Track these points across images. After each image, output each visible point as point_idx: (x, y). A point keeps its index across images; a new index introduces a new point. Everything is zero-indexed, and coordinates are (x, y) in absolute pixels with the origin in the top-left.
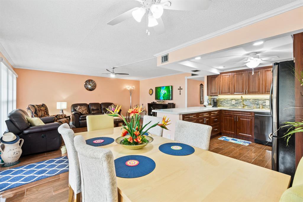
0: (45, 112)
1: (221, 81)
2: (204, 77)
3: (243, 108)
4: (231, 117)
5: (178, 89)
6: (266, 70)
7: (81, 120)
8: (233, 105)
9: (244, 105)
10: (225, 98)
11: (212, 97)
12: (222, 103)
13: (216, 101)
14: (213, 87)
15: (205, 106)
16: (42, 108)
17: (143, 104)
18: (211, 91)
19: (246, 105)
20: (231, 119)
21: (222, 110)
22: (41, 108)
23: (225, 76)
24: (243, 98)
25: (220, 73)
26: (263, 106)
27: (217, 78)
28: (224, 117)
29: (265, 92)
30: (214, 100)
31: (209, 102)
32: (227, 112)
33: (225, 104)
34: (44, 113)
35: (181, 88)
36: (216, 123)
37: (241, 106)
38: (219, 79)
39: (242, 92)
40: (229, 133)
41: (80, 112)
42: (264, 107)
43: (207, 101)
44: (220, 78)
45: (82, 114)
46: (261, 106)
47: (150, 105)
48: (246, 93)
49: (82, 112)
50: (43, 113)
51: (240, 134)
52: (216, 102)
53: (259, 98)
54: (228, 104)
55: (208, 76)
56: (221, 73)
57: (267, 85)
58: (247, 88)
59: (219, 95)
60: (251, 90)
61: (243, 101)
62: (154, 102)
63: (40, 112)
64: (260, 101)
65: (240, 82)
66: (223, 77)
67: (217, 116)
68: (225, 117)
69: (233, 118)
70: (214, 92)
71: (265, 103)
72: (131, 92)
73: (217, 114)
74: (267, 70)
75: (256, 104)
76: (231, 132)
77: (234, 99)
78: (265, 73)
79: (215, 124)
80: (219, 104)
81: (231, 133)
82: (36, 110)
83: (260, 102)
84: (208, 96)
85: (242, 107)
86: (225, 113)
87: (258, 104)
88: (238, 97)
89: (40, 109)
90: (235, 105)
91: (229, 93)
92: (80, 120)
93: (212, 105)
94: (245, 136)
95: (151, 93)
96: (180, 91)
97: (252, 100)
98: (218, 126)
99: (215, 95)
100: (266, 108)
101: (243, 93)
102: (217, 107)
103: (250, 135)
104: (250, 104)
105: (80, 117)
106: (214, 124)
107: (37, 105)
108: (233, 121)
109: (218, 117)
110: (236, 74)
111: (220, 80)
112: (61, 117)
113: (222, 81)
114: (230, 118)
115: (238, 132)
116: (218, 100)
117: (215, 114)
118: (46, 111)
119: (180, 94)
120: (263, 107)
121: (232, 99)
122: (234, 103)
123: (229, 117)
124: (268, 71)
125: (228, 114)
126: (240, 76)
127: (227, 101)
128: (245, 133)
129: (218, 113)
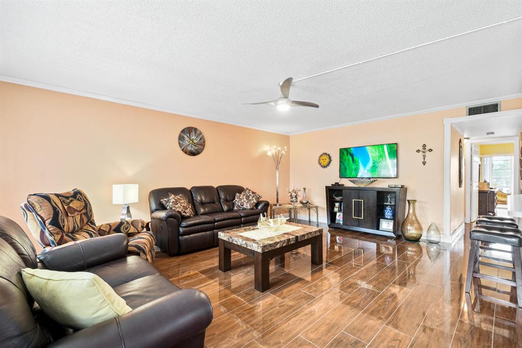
0: (83, 216)
5: (418, 151)
7: (185, 234)
16: (75, 204)
17: (305, 189)
22: (71, 205)
34: (82, 220)
41: (178, 212)
45: (184, 218)
49: (184, 212)
50: (78, 218)
62: (337, 184)
63: (70, 219)
82: (56, 213)
89: (69, 208)
92: (179, 234)
95: (325, 163)
96: (424, 156)
105: (179, 226)
107: (58, 195)
112: (132, 230)
118: (86, 214)
119: (424, 163)
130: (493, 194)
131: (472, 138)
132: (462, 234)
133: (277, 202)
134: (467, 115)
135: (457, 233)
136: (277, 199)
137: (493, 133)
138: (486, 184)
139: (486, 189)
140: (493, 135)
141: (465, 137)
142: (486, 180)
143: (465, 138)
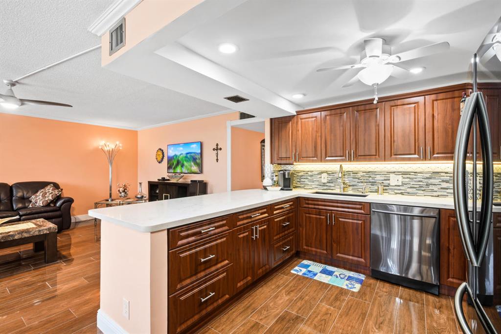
1: (298, 131)
2: (264, 122)
3: (344, 191)
4: (320, 215)
5: (214, 149)
6: (392, 103)
8: (324, 185)
9: (345, 186)
10: (307, 170)
11: (282, 166)
12: (302, 180)
13: (288, 175)
14: (283, 143)
15: (265, 188)
17: (140, 183)
18: (278, 154)
19: (350, 186)
20: (320, 218)
21: (300, 197)
23: (307, 120)
24: (344, 170)
25: (297, 112)
26: (384, 186)
27: (291, 123)
28: (304, 214)
29: (391, 156)
30: (284, 175)
31: (275, 179)
32: (310, 202)
33: (307, 181)
35: (219, 148)
36: (286, 232)
37: (340, 188)
38: (295, 125)
39: (343, 156)
40: (316, 252)
42: (386, 189)
43: (269, 175)
44: (297, 122)
46: (380, 186)
47: (152, 186)
48: (351, 159)
51: (338, 255)
52: (289, 179)
55: (271, 119)
56: (299, 113)
57: (395, 139)
58: (353, 146)
59: (295, 164)
60: (361, 152)
61: (344, 175)
62: (164, 179)
64: (378, 176)
65: (339, 132)
66: (303, 120)
67: (288, 214)
68: (307, 215)
69: (324, 217)
70: (284, 155)
71: (389, 180)
72: (111, 156)
73: (288, 209)
74: (394, 105)
75: (369, 182)
76: (319, 250)
77: (326, 172)
78: (389, 112)
79: (283, 234)
80: (295, 182)
81: (320, 252)
83: (378, 178)
84: (271, 165)
85: (342, 190)
86: (307, 206)
87: (373, 184)
88: (334, 167)
90: (328, 184)
91: (315, 157)
93: (280, 186)
94: (350, 262)
95: (159, 159)
96: (217, 154)
97: (362, 174)
98: (291, 238)
99: (288, 162)
100: (391, 192)
101: (344, 158)
102: (291, 190)
103: (362, 258)
104: (358, 182)
106: (281, 235)
108: (324, 224)
109: (291, 215)
110: (330, 115)
111: (297, 127)
113: (300, 131)
114: (318, 216)
115: (334, 252)
116: (293, 174)
117: (285, 210)
119: (217, 160)
120: (384, 190)
121: (322, 173)
122: (325, 181)
123: (316, 215)
124: (397, 106)
125: (313, 206)
126: (337, 118)
127: (311, 176)
128: (351, 254)
129: (291, 205)
133: (111, 196)
134: (239, 119)
136: (111, 194)
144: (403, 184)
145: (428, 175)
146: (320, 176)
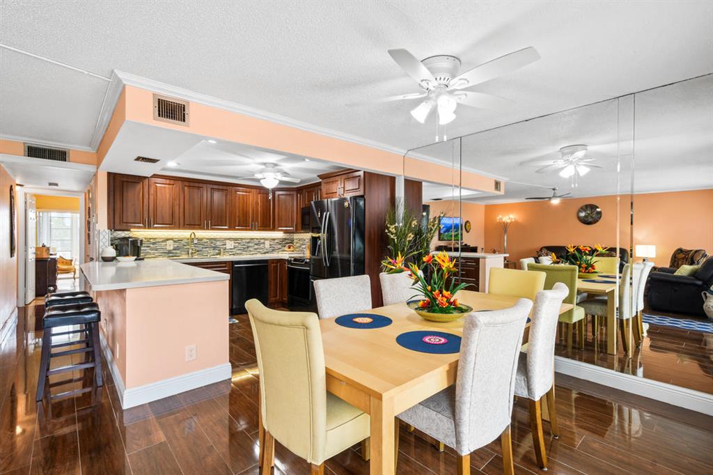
3: (192, 256)
8: (170, 252)
10: (149, 237)
18: (121, 218)
19: (197, 251)
23: (163, 185)
27: (141, 185)
37: (188, 254)
38: (147, 187)
39: (200, 225)
48: (208, 227)
53: (218, 237)
54: (156, 250)
55: (109, 174)
58: (209, 217)
65: (197, 203)
70: (131, 220)
71: (226, 245)
77: (172, 239)
83: (218, 243)
84: (110, 231)
85: (190, 255)
87: (216, 248)
90: (174, 251)
100: (227, 254)
110: (189, 186)
111: (149, 191)
120: (224, 252)
121: (168, 240)
122: (171, 248)
126: (195, 191)
130: (54, 261)
131: (26, 186)
132: (14, 326)
134: (25, 156)
135: (8, 325)
137: (56, 185)
138: (45, 249)
139: (45, 256)
140: (55, 187)
141: (18, 182)
142: (45, 244)
143: (17, 185)
144: (235, 247)
145: (248, 241)
146: (165, 243)
